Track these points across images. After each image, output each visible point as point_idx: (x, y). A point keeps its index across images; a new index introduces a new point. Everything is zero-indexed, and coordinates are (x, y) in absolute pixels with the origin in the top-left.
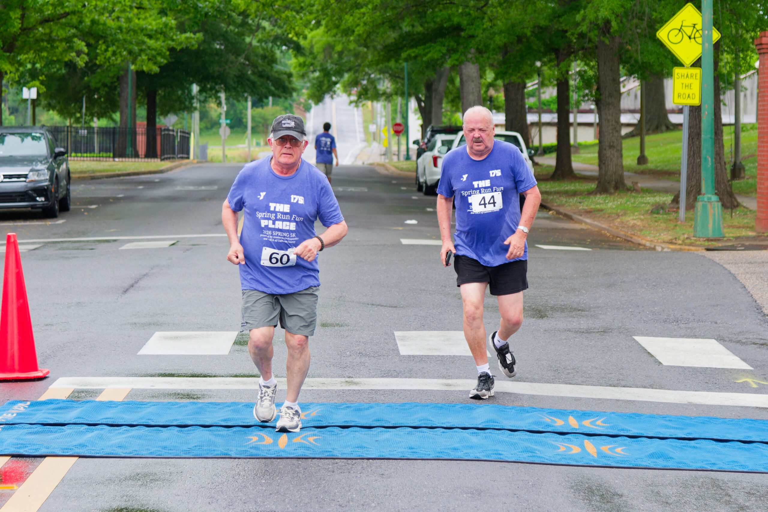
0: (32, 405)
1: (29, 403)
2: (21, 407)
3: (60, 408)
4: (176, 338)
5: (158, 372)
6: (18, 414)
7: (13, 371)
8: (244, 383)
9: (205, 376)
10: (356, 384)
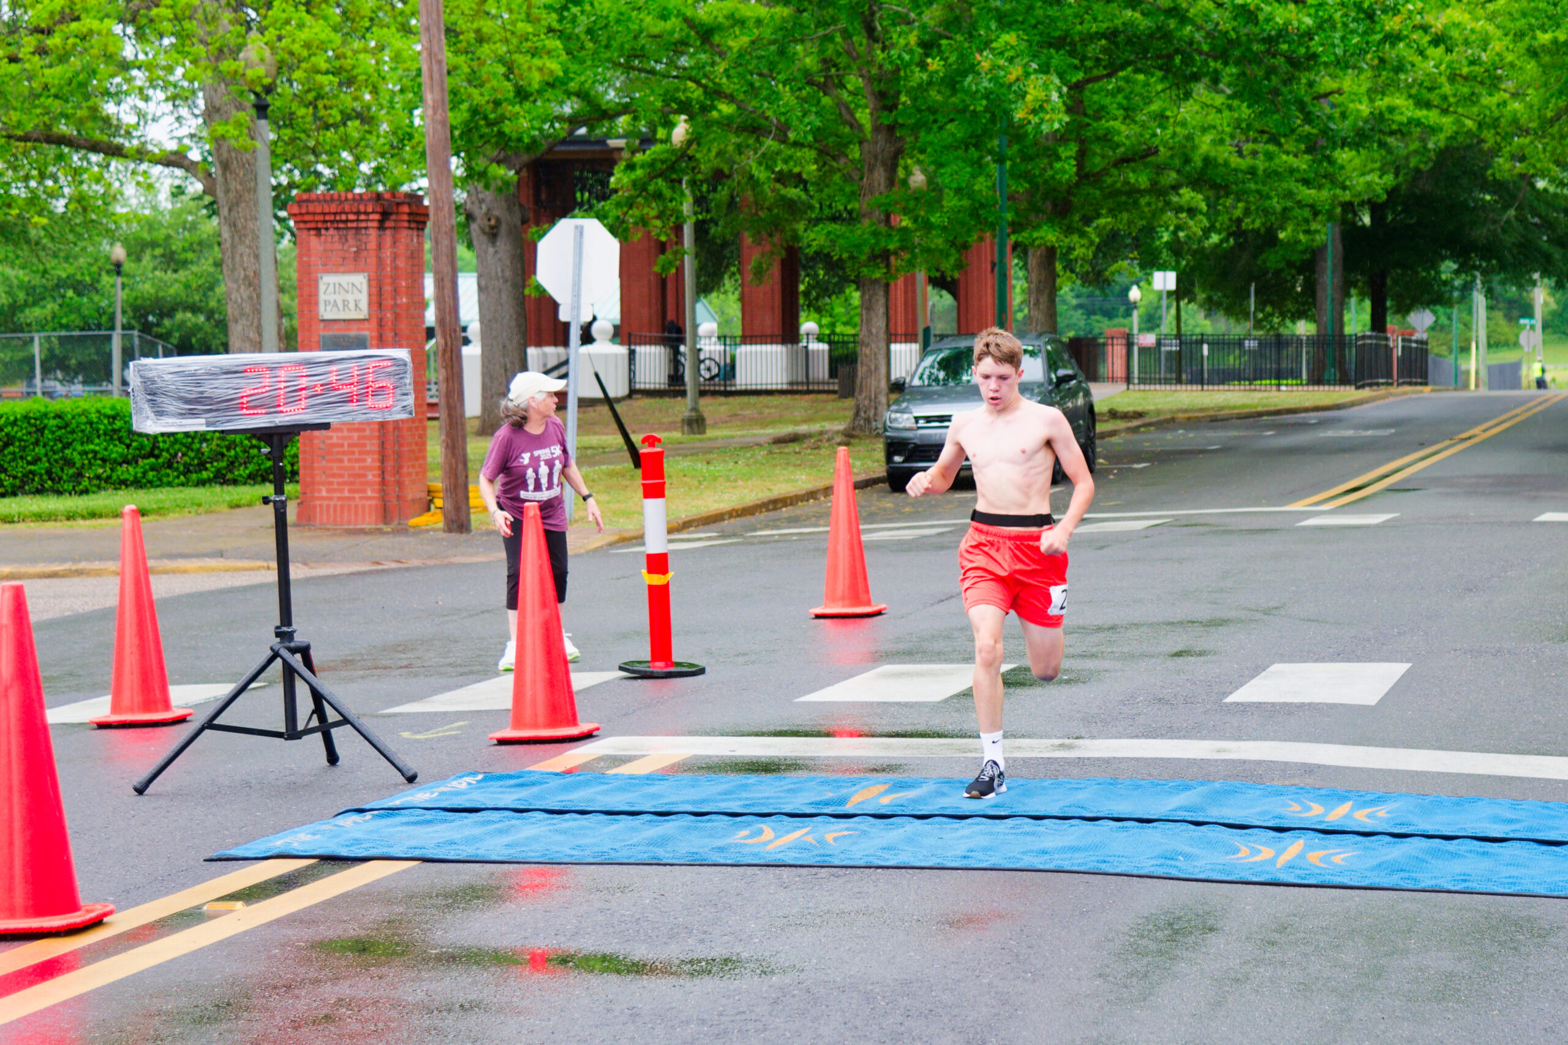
0: (484, 780)
1: (480, 777)
2: (462, 784)
3: (522, 785)
4: (901, 675)
5: (772, 728)
6: (441, 794)
7: (535, 726)
8: (888, 747)
9: (828, 735)
10: (1070, 747)
